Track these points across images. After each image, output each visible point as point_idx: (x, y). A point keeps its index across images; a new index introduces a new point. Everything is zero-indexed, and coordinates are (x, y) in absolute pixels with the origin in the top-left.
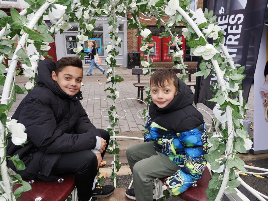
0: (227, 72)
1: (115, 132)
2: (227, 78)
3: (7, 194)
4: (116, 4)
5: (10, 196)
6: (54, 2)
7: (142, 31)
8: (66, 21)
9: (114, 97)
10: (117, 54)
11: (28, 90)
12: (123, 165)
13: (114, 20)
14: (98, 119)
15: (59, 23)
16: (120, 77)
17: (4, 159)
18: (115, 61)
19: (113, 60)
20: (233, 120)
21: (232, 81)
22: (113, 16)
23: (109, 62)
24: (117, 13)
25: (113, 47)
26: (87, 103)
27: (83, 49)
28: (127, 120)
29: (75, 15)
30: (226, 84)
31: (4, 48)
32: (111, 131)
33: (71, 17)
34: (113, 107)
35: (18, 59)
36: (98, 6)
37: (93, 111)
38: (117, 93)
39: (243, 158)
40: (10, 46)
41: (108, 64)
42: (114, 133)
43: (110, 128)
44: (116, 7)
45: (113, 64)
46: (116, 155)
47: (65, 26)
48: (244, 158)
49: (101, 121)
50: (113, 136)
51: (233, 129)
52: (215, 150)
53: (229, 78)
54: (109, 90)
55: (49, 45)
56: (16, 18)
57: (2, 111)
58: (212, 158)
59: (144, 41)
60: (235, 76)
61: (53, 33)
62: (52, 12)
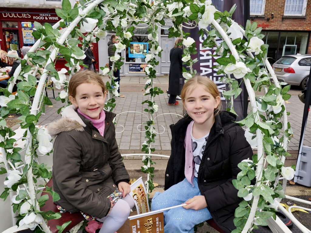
0: (270, 91)
1: (150, 149)
2: (260, 99)
3: (32, 200)
4: (154, 12)
5: (34, 201)
6: (86, 16)
7: (185, 40)
8: (103, 29)
9: (152, 111)
10: (157, 63)
11: (62, 99)
12: (160, 187)
13: (154, 28)
14: (137, 134)
15: (96, 32)
16: (159, 90)
17: (30, 166)
18: (155, 71)
19: (153, 70)
20: (264, 145)
21: (265, 102)
22: (153, 24)
23: (148, 72)
24: (156, 21)
25: (153, 56)
26: (127, 115)
27: (120, 58)
28: (169, 137)
29: (112, 23)
30: (257, 106)
31: (38, 59)
32: (146, 148)
33: (108, 26)
34: (150, 121)
35: (48, 72)
36: (135, 15)
37: (133, 125)
38: (155, 107)
39: (304, 192)
40: (44, 57)
41: (147, 74)
42: (150, 151)
43: (146, 144)
44: (155, 15)
45: (152, 74)
46: (150, 174)
47: (101, 34)
48: (306, 192)
49: (141, 136)
50: (148, 153)
51: (263, 154)
52: (243, 176)
53: (262, 99)
54: (147, 102)
55: (85, 54)
56: (50, 32)
57: (30, 120)
58: (241, 184)
59: (186, 50)
60: (268, 97)
61: (89, 41)
62: (83, 25)
